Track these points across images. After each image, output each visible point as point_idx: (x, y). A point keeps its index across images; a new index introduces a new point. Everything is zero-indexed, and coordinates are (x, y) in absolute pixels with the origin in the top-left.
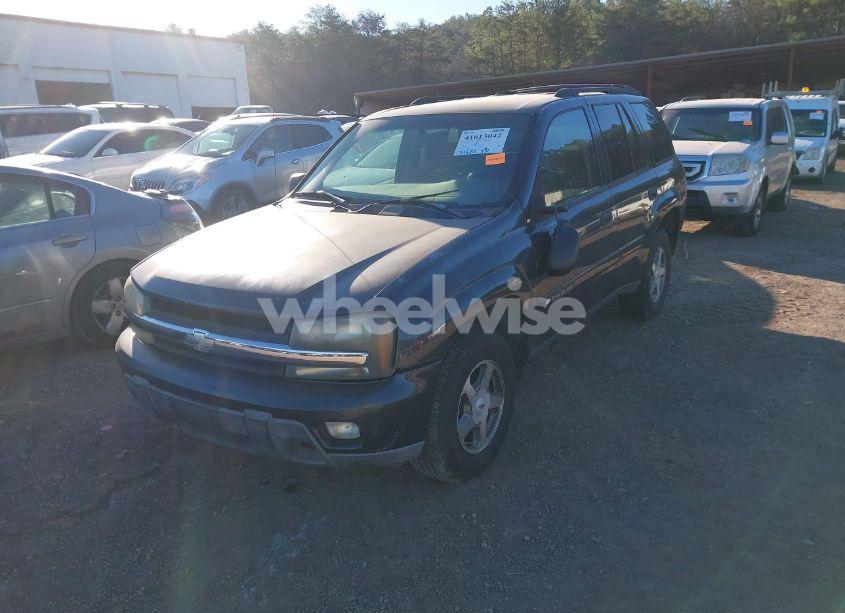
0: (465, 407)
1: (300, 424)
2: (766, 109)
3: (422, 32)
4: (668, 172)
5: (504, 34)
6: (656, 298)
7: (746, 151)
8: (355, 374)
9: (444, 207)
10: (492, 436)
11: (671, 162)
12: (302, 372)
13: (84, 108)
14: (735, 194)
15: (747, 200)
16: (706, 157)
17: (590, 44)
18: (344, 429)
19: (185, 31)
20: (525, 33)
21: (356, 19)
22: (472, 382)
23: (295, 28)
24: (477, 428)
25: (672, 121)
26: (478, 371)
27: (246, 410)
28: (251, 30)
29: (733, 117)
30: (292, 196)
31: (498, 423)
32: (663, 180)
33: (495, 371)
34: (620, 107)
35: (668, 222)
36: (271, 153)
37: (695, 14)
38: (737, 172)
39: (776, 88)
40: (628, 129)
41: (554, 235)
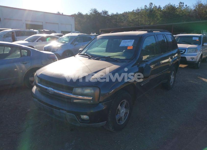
0: (118, 112)
1: (73, 115)
2: (202, 37)
3: (117, 15)
4: (176, 52)
5: (137, 16)
6: (171, 84)
7: (197, 47)
8: (89, 102)
9: (116, 59)
10: (125, 120)
11: (177, 50)
12: (75, 101)
13: (35, 31)
14: (194, 58)
15: (197, 59)
16: (186, 48)
17: (158, 19)
18: (85, 117)
19: (61, 14)
20: (142, 16)
21: (101, 12)
22: (120, 106)
23: (87, 13)
24: (121, 118)
25: (177, 39)
26: (122, 102)
27: (60, 110)
28: (76, 14)
29: (194, 39)
30: (79, 54)
31: (127, 116)
32: (175, 54)
33: (127, 103)
34: (164, 35)
35: (176, 65)
36: (78, 43)
37: (185, 13)
38: (194, 52)
39: (205, 32)
40: (166, 41)
41: (144, 68)
